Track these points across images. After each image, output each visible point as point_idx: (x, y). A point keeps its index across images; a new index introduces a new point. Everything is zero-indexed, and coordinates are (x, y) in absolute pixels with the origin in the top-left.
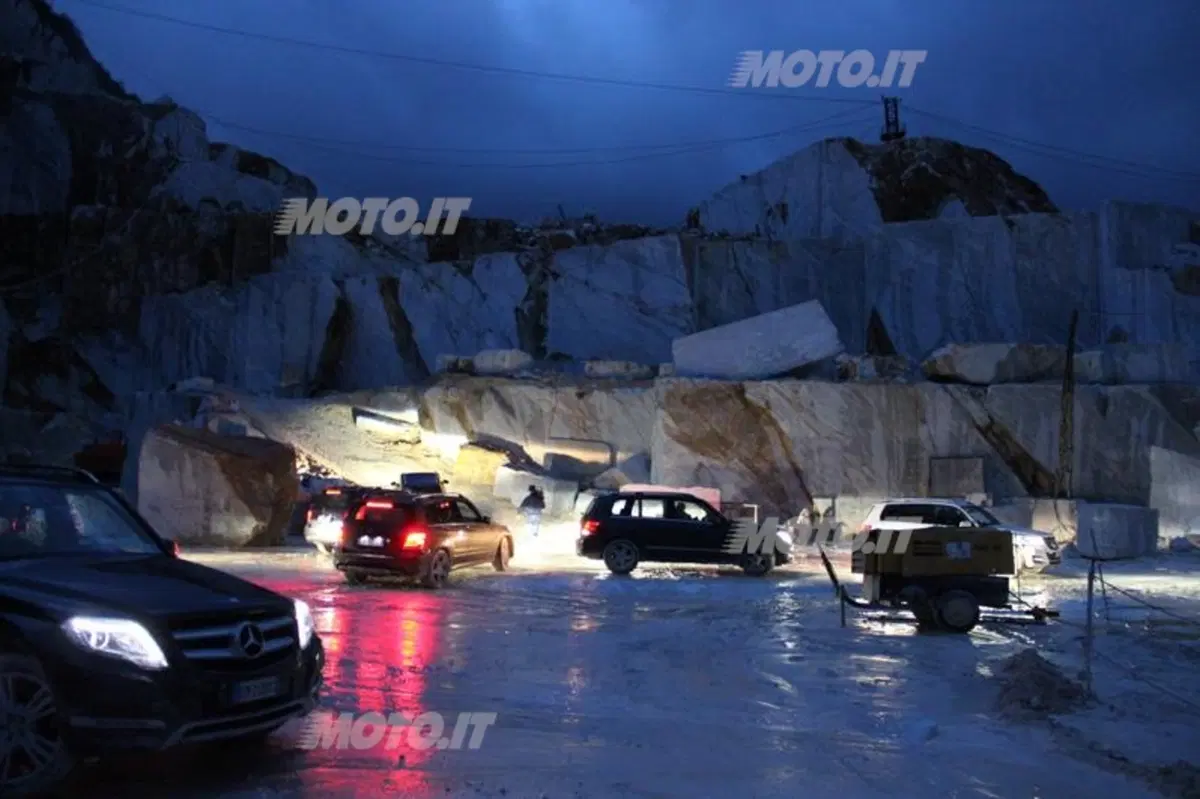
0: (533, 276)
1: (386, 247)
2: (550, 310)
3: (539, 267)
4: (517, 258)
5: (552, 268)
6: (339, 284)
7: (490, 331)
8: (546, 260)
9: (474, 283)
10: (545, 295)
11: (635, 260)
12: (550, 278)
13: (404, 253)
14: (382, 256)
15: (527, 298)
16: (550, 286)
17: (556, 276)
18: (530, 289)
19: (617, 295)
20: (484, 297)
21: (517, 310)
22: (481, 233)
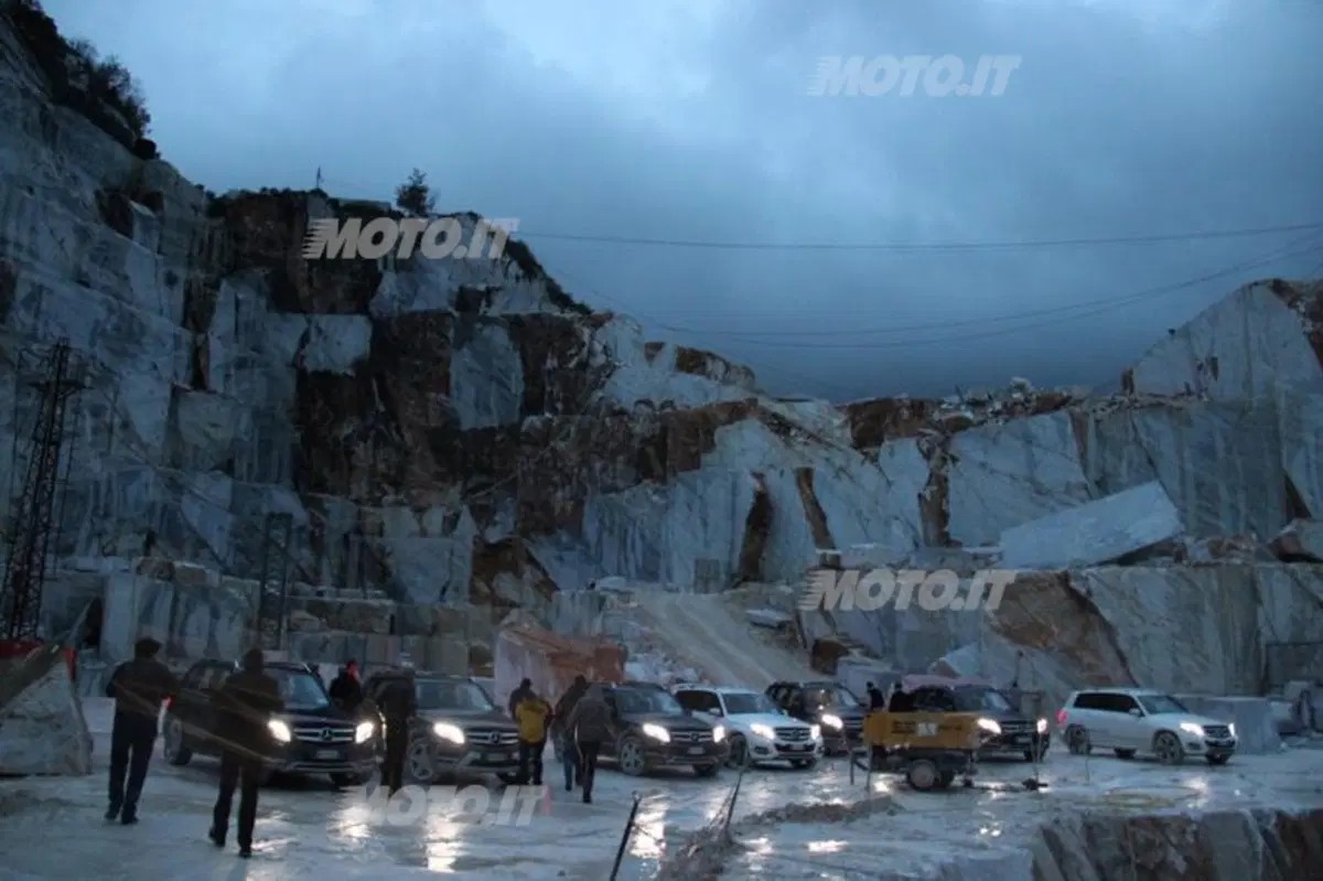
0: (934, 462)
1: (810, 436)
2: (952, 496)
3: (938, 451)
4: (918, 443)
5: (952, 451)
6: (759, 476)
7: (897, 518)
8: (944, 444)
9: (881, 470)
10: (946, 480)
11: (1029, 440)
12: (949, 462)
13: (828, 440)
14: (806, 444)
15: (929, 483)
16: (950, 470)
17: (954, 460)
18: (931, 475)
19: (1013, 477)
20: (889, 483)
21: (920, 496)
22: (905, 413)
